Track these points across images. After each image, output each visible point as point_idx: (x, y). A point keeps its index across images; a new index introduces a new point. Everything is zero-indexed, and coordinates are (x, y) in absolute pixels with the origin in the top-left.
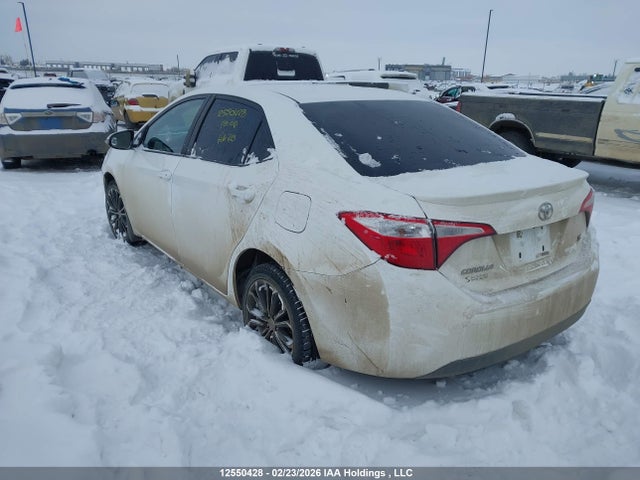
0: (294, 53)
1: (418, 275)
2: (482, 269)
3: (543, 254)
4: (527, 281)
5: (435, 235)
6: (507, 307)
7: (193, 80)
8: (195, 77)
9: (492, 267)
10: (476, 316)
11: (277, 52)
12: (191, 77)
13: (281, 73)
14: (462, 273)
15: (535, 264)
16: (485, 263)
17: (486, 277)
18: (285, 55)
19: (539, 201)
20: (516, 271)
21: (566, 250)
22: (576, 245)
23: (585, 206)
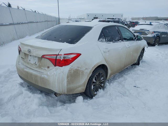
3: (35, 64)
4: (29, 67)
9: (24, 59)
14: (21, 57)
15: (32, 65)
16: (23, 57)
17: (23, 61)
19: (28, 48)
20: (28, 63)
21: (42, 67)
22: (46, 69)
23: (45, 57)
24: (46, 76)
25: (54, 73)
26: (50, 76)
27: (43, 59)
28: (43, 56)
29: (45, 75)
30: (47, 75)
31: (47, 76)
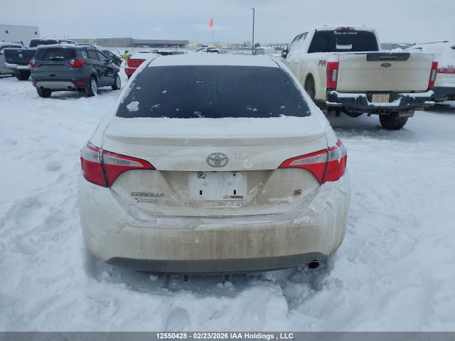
0: (353, 31)
1: (95, 188)
2: (152, 195)
3: (232, 197)
4: (205, 215)
5: (102, 161)
6: (159, 228)
7: (285, 53)
8: (287, 51)
9: (162, 195)
10: (127, 227)
11: (338, 31)
12: (284, 51)
13: (338, 47)
14: (132, 194)
15: (220, 203)
16: (155, 191)
17: (156, 201)
18: (345, 33)
19: (211, 150)
20: (192, 204)
21: (271, 200)
22: (290, 198)
23: (292, 164)
24: (307, 219)
25: (328, 203)
26: (318, 215)
27: (289, 171)
28: (286, 165)
29: (305, 215)
30: (312, 214)
31: (310, 216)
